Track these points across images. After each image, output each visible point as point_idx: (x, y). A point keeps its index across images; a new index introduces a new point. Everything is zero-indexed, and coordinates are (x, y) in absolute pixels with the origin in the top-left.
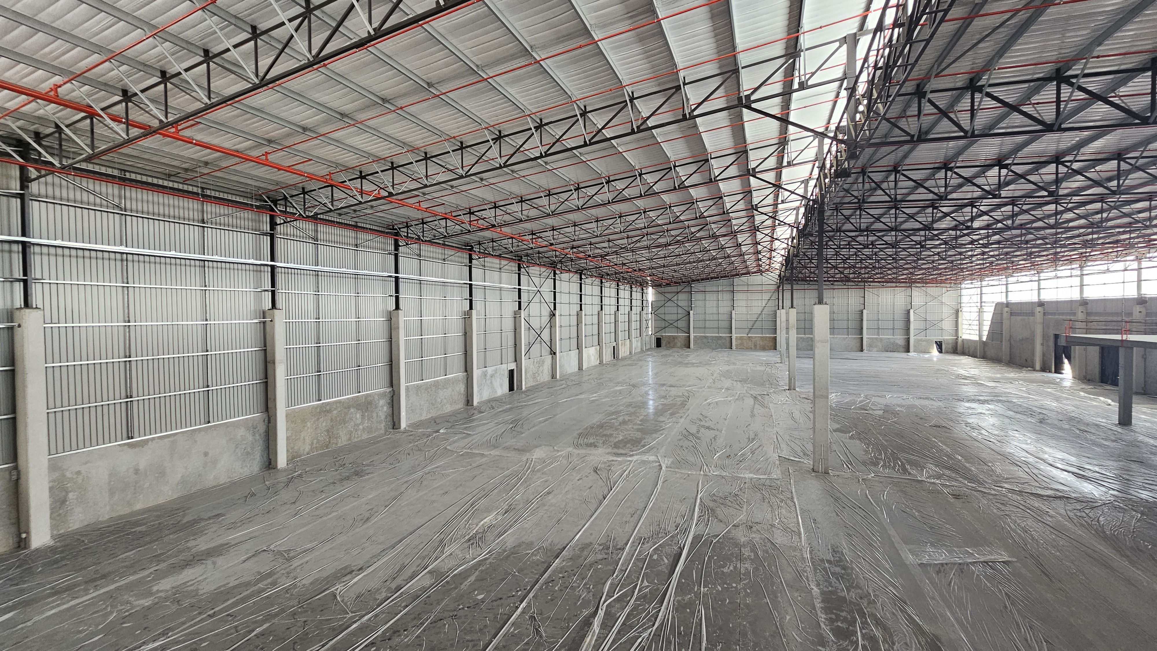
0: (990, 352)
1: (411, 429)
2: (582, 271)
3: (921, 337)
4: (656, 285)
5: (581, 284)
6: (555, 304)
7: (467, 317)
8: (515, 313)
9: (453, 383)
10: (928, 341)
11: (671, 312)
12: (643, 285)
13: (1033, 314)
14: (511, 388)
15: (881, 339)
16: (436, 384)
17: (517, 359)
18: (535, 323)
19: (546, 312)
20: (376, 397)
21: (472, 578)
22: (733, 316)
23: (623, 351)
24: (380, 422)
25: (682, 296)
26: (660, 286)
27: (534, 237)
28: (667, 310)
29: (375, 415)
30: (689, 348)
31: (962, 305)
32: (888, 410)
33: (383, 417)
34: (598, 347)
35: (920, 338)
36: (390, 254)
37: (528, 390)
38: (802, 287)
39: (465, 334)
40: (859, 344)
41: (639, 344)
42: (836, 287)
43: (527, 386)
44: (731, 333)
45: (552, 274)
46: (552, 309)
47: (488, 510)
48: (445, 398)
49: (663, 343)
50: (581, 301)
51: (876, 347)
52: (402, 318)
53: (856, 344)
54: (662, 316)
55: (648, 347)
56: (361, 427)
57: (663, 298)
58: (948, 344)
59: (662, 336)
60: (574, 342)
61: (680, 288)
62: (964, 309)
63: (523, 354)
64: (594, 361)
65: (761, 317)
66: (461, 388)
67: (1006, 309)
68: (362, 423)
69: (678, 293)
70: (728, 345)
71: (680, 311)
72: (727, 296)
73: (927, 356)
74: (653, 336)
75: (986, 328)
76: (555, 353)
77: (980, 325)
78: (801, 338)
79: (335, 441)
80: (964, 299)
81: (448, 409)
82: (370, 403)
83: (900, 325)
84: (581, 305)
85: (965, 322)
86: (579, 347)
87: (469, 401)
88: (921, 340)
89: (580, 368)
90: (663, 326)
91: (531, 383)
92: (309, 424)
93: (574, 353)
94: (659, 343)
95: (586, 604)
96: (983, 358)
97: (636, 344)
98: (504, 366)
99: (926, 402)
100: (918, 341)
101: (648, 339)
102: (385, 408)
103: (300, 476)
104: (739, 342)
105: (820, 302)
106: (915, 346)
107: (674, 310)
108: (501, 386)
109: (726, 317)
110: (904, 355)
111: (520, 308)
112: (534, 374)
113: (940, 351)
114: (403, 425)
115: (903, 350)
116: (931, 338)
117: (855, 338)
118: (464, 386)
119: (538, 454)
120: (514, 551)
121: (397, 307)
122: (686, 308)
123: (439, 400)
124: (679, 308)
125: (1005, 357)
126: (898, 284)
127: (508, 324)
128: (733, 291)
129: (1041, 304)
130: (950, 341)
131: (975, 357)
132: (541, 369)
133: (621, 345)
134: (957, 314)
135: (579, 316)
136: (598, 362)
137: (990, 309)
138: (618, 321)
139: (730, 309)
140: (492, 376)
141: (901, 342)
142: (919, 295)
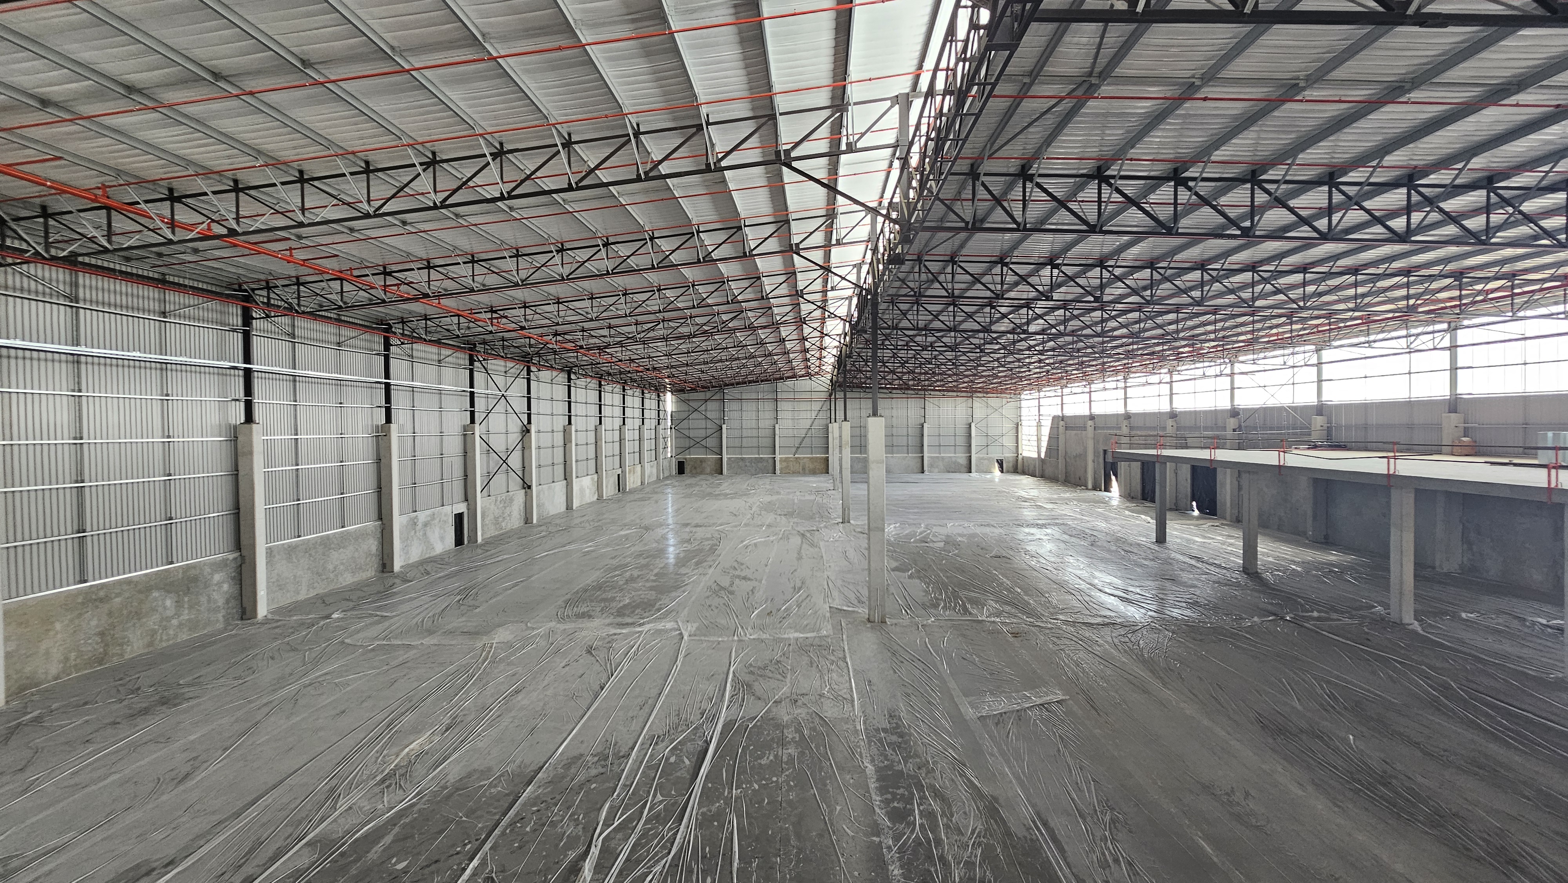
0: (1049, 471)
1: (278, 618)
2: (571, 368)
3: (983, 455)
4: (678, 390)
5: (569, 387)
6: (529, 415)
7: (381, 436)
8: (465, 428)
9: (356, 539)
10: (989, 459)
11: (698, 426)
12: (659, 390)
13: (1084, 428)
14: (459, 541)
15: (943, 458)
16: (326, 542)
17: (468, 497)
18: (498, 444)
19: (515, 426)
20: (207, 570)
21: (388, 839)
22: (777, 432)
23: (632, 481)
24: (216, 610)
25: (711, 405)
26: (682, 391)
27: (495, 315)
28: (692, 424)
29: (203, 599)
30: (721, 473)
31: (1022, 418)
32: (949, 541)
33: (221, 602)
34: (596, 476)
35: (981, 456)
36: (234, 331)
37: (487, 543)
38: (857, 395)
39: (378, 461)
40: (919, 465)
41: (655, 471)
42: (895, 396)
43: (486, 536)
44: (775, 454)
45: (525, 372)
46: (526, 423)
47: (416, 731)
48: (342, 564)
49: (687, 468)
50: (570, 411)
51: (937, 467)
52: (258, 436)
53: (915, 464)
54: (686, 432)
55: (667, 474)
56: (175, 622)
57: (686, 408)
58: (1009, 462)
59: (686, 459)
60: (559, 469)
61: (708, 395)
62: (1024, 423)
63: (479, 489)
64: (590, 496)
65: (810, 433)
66: (372, 545)
67: (1062, 423)
68: (177, 615)
69: (706, 401)
70: (771, 468)
71: (710, 424)
72: (769, 406)
73: (988, 476)
74: (674, 459)
75: (1044, 444)
76: (529, 487)
77: (1039, 440)
78: (857, 458)
79: (117, 650)
80: (1024, 412)
81: (348, 579)
82: (195, 579)
83: (961, 441)
84: (570, 417)
85: (1024, 437)
86: (567, 477)
87: (385, 564)
88: (983, 459)
89: (569, 507)
90: (687, 446)
91: (492, 532)
92: (58, 626)
93: (560, 486)
94: (681, 468)
95: (572, 842)
96: (1042, 477)
97: (650, 470)
98: (447, 509)
99: (988, 530)
100: (980, 459)
101: (666, 463)
102: (226, 587)
103: (38, 720)
104: (784, 464)
105: (875, 414)
106: (976, 466)
107: (702, 424)
108: (442, 539)
109: (768, 433)
110: (966, 476)
111: (473, 421)
112: (496, 518)
113: (1002, 472)
114: (262, 610)
115: (965, 469)
116: (993, 456)
117: (915, 457)
118: (376, 543)
119: (502, 635)
120: (460, 786)
121: (249, 418)
122: (717, 421)
123: (330, 567)
124: (709, 422)
125: (1061, 477)
126: (959, 394)
127: (454, 445)
128: (776, 400)
129: (1092, 417)
130: (1011, 459)
131: (1035, 476)
132: (508, 510)
133: (629, 473)
134: (1017, 428)
135: (566, 433)
136: (596, 497)
137: (1047, 424)
138: (625, 439)
139: (773, 422)
140: (426, 525)
141: (963, 461)
142: (980, 407)
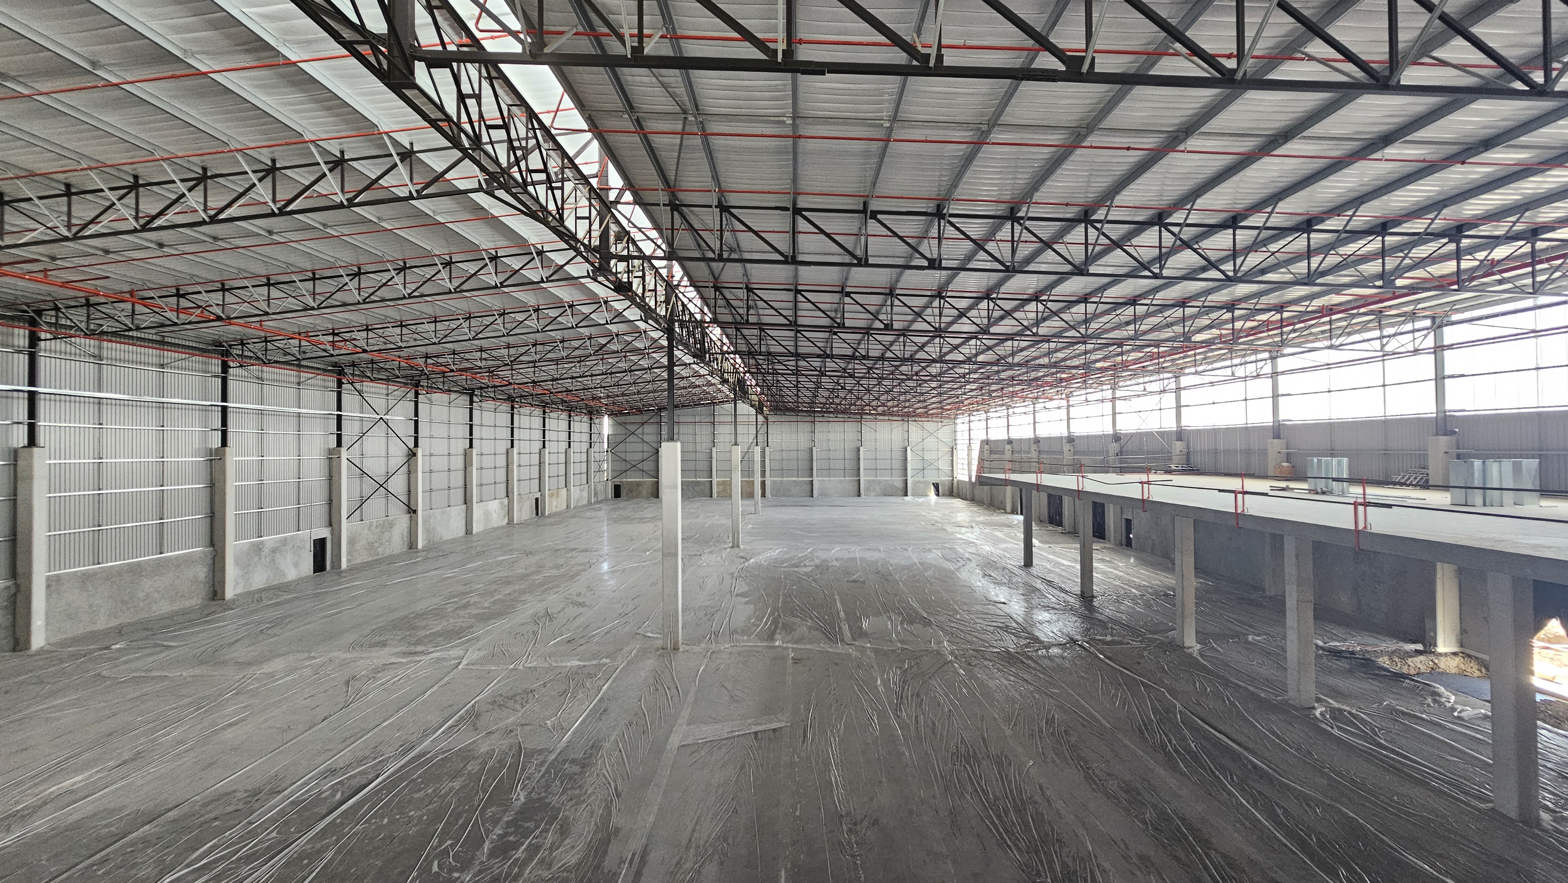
0: (977, 495)
1: (54, 649)
2: (473, 390)
3: (919, 478)
4: (612, 414)
5: (471, 410)
6: (416, 439)
7: (215, 458)
8: (330, 451)
9: (178, 566)
10: (925, 483)
11: (635, 450)
12: (595, 412)
13: (1003, 452)
14: (318, 567)
15: (879, 481)
16: (136, 571)
17: (332, 521)
18: (376, 467)
19: (397, 450)
22: (714, 455)
23: (552, 505)
25: (648, 429)
26: (621, 413)
28: (630, 447)
30: (658, 497)
31: (958, 442)
34: (506, 501)
35: (917, 479)
37: (352, 569)
38: (794, 418)
39: (210, 485)
40: (856, 488)
41: (585, 494)
42: (831, 419)
43: (352, 562)
44: (711, 477)
45: (411, 395)
46: (412, 445)
48: (158, 592)
49: (624, 492)
50: (471, 434)
51: (874, 491)
52: (45, 460)
53: (852, 487)
54: (623, 456)
55: (601, 497)
57: (621, 430)
58: (944, 486)
59: (622, 482)
60: (456, 493)
61: (645, 418)
62: (959, 447)
63: (345, 515)
64: (497, 521)
65: (747, 456)
66: (201, 572)
67: (986, 447)
69: (643, 424)
70: (708, 491)
71: (646, 448)
72: (706, 429)
73: (921, 500)
74: (610, 483)
75: (974, 468)
76: (415, 512)
78: (794, 481)
80: (958, 436)
81: (165, 608)
83: (897, 464)
84: (471, 440)
85: (958, 461)
86: (467, 500)
87: (216, 592)
88: (919, 482)
89: (468, 531)
90: (624, 469)
91: (363, 557)
93: (457, 511)
94: (617, 492)
96: (972, 501)
97: (579, 494)
98: (304, 533)
100: (916, 483)
101: (600, 487)
104: (722, 488)
106: (913, 489)
107: (639, 447)
108: (296, 565)
109: (707, 456)
110: (899, 499)
111: (339, 444)
112: (369, 544)
113: (938, 495)
114: (38, 640)
115: (900, 493)
116: (928, 479)
117: (852, 481)
118: (205, 570)
121: (32, 441)
122: (654, 445)
123: (141, 595)
124: (645, 444)
125: (987, 500)
126: (891, 418)
127: (314, 469)
128: (713, 423)
129: (1010, 442)
130: (947, 483)
131: (966, 500)
132: (386, 536)
133: (551, 496)
134: (952, 451)
135: (467, 456)
136: (506, 521)
137: (976, 447)
138: (544, 462)
139: (710, 445)
140: (274, 551)
141: (899, 485)
142: (916, 430)
